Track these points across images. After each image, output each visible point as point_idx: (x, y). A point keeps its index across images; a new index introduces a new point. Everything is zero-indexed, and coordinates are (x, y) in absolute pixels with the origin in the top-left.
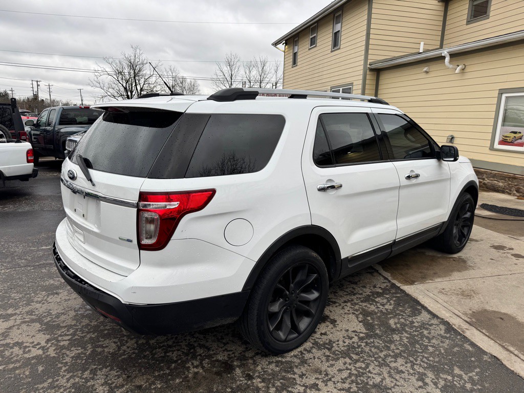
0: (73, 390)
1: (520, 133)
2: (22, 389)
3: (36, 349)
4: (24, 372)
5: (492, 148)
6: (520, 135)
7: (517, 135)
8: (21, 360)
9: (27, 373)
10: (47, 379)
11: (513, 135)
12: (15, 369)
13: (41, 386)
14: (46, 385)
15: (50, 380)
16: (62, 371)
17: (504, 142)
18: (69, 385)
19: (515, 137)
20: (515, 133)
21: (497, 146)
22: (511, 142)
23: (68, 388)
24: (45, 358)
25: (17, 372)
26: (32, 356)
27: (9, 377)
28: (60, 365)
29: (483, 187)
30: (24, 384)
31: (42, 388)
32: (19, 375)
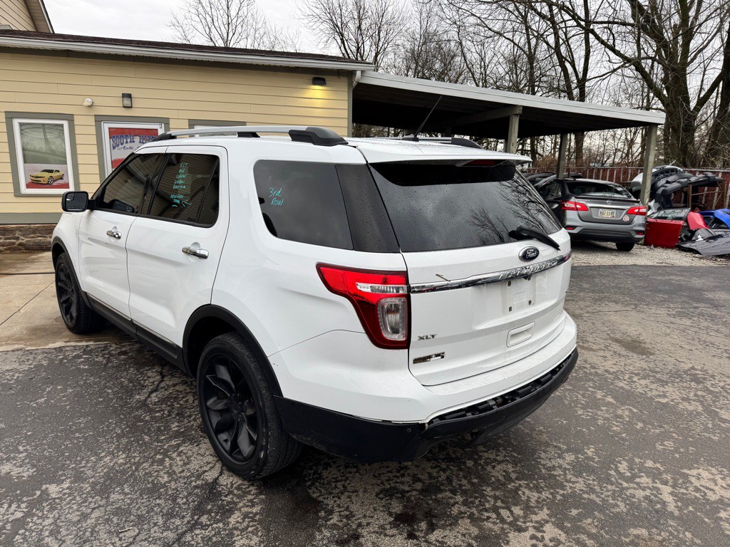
0: (584, 474)
1: (58, 171)
2: (613, 513)
3: (545, 535)
4: (589, 524)
5: (18, 194)
6: (58, 174)
7: (54, 175)
8: (574, 539)
9: (589, 521)
10: (584, 499)
11: (47, 175)
12: (590, 536)
13: (597, 500)
14: (593, 497)
15: (585, 496)
16: (565, 492)
17: (34, 183)
18: (580, 479)
19: (51, 176)
20: (51, 171)
21: (24, 190)
22: (48, 184)
23: (585, 478)
24: (555, 517)
25: (594, 531)
26: (560, 532)
27: (607, 534)
28: (559, 497)
29: (20, 250)
30: (605, 515)
31: (599, 497)
32: (596, 526)
